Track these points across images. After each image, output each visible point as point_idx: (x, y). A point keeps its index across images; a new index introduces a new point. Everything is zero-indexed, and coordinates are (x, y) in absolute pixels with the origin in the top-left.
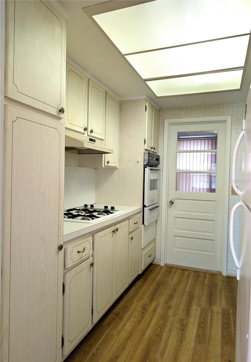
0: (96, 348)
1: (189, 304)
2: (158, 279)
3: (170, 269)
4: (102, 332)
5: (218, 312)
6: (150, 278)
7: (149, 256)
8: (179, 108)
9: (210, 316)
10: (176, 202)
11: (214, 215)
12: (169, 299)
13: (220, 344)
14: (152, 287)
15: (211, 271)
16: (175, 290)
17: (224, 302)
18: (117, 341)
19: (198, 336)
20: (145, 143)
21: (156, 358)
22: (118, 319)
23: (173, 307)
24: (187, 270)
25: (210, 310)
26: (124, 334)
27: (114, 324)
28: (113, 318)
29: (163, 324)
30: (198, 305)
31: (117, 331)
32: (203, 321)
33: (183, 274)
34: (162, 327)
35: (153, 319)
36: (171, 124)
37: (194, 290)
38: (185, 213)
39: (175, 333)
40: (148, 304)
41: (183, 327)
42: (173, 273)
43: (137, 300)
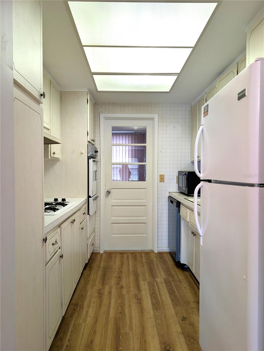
0: (68, 340)
1: (137, 280)
2: (102, 265)
3: (110, 254)
4: (67, 324)
5: (161, 282)
6: (95, 265)
7: (92, 245)
8: (113, 103)
9: (156, 286)
10: (112, 191)
11: (146, 201)
12: (119, 280)
13: (172, 306)
14: (100, 273)
15: (144, 251)
16: (121, 272)
17: (163, 274)
18: (86, 328)
19: (153, 304)
20: (88, 135)
21: (126, 332)
22: (79, 308)
23: (125, 286)
24: (124, 253)
25: (155, 282)
26: (90, 320)
27: (76, 314)
28: (74, 309)
29: (121, 303)
30: (144, 280)
31: (82, 320)
32: (153, 292)
33: (122, 257)
34: (122, 305)
35: (112, 300)
36: (106, 119)
37: (137, 269)
38: (121, 201)
39: (134, 307)
40: (102, 289)
41: (139, 301)
42: (113, 258)
43: (90, 288)
